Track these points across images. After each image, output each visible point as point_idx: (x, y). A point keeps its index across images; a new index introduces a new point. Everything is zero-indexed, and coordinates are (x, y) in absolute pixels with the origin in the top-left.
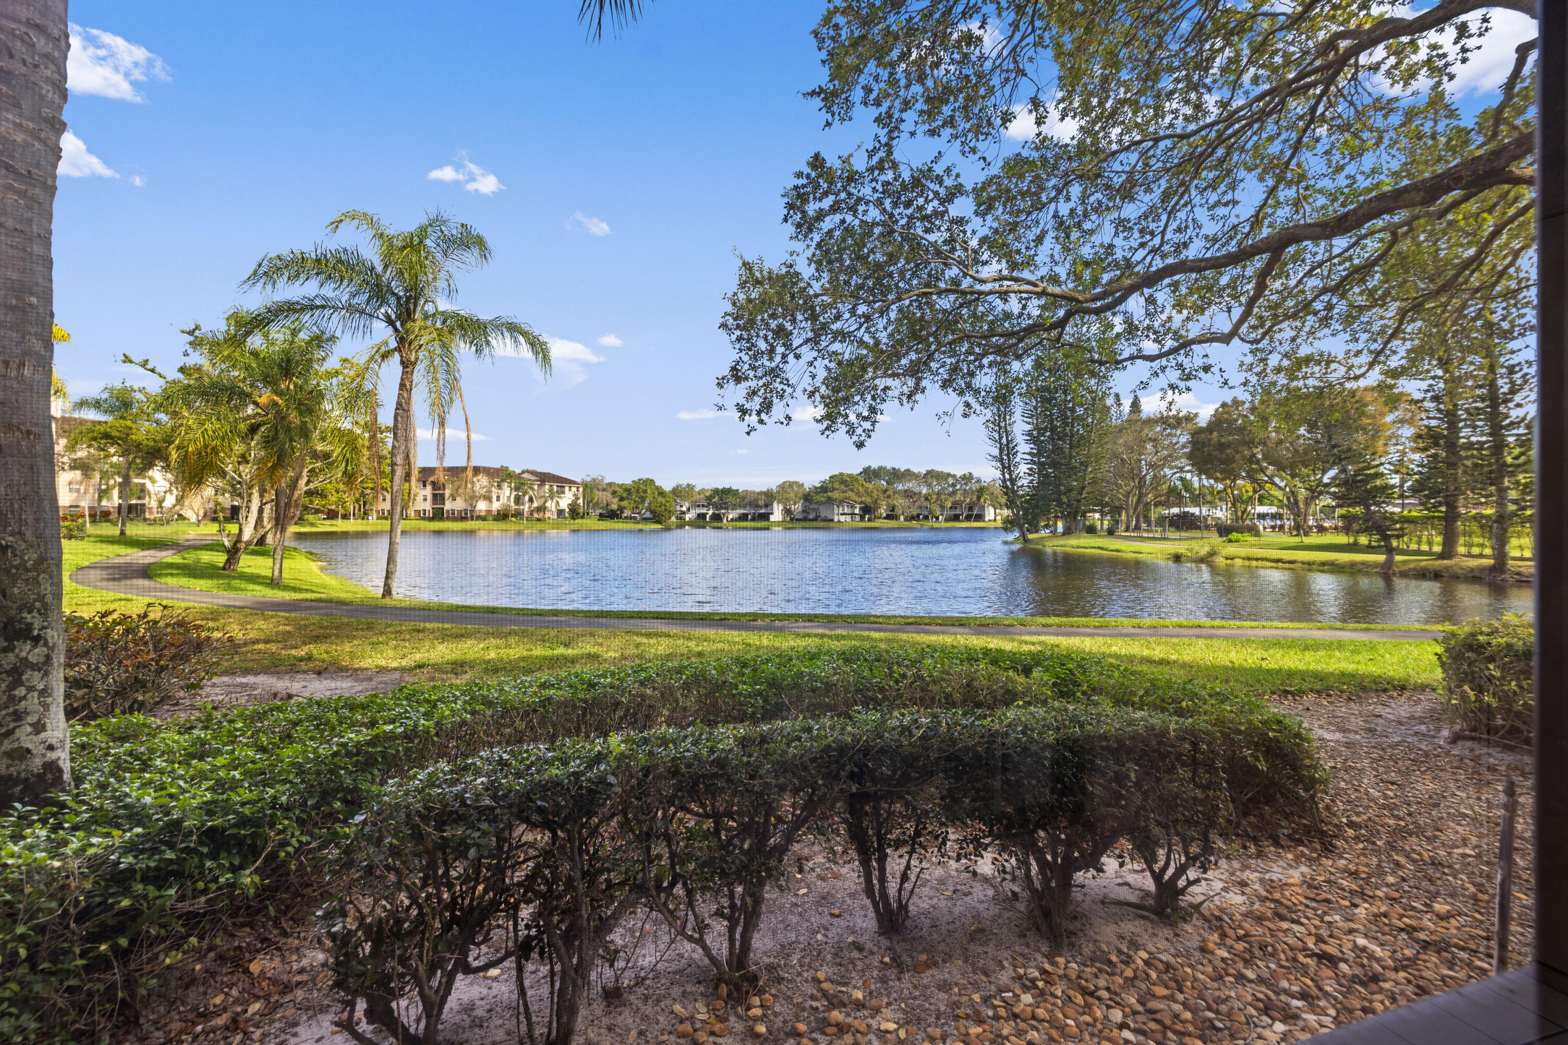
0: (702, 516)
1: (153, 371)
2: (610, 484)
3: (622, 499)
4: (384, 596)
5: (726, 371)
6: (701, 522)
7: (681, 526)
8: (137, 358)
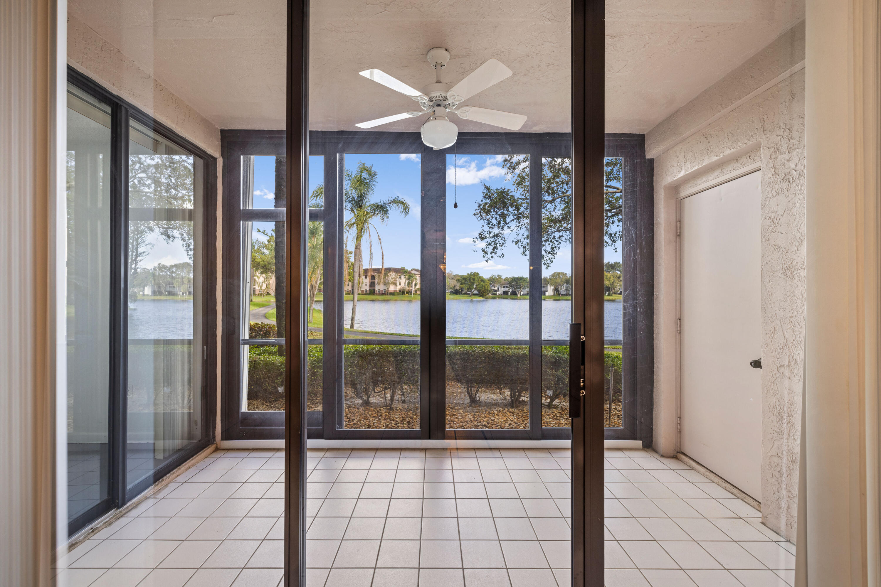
0: (506, 293)
1: (267, 235)
2: (456, 276)
3: (462, 284)
4: (351, 328)
5: (477, 235)
6: (506, 296)
7: (495, 298)
8: (262, 230)
